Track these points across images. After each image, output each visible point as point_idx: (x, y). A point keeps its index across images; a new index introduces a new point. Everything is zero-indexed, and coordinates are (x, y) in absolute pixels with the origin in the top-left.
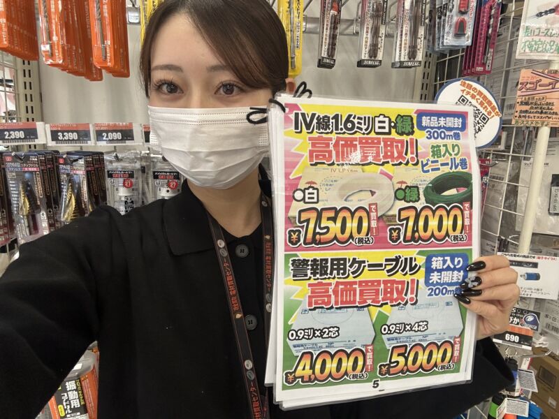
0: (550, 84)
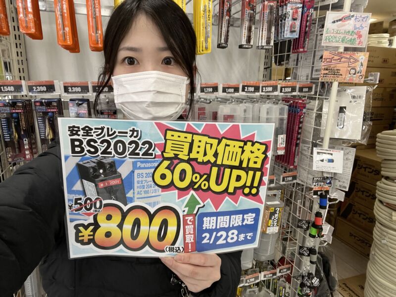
0: (338, 59)
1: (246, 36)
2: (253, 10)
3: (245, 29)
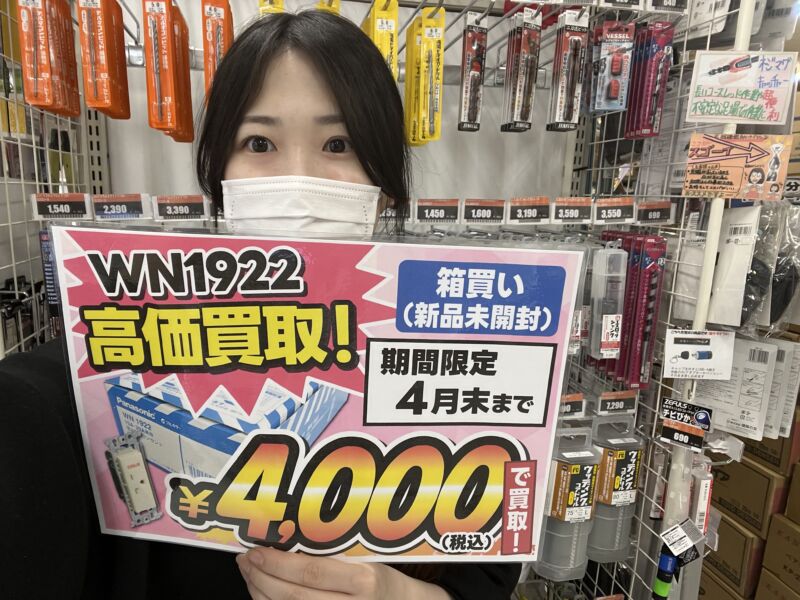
0: (724, 151)
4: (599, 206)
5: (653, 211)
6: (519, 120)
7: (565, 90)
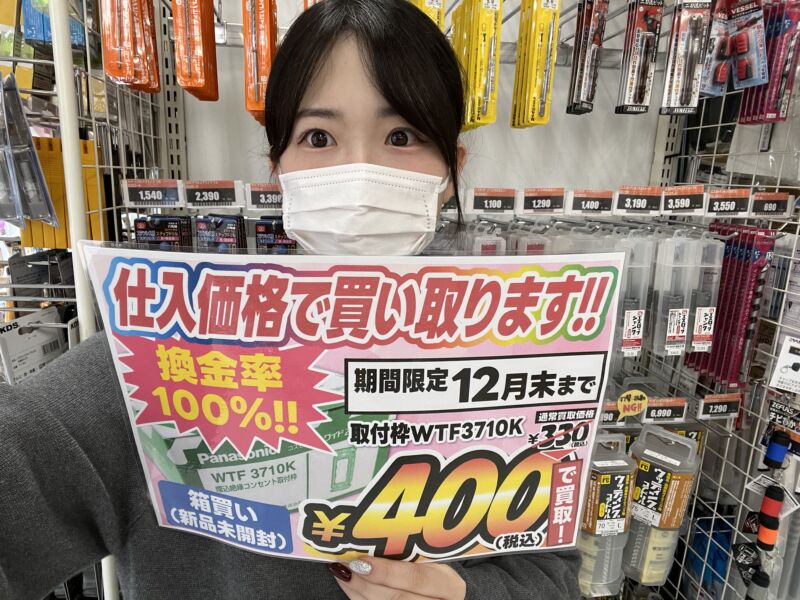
1: (634, 86)
2: (654, 32)
3: (633, 71)
4: (713, 197)
5: (769, 202)
6: (631, 103)
7: (682, 73)
